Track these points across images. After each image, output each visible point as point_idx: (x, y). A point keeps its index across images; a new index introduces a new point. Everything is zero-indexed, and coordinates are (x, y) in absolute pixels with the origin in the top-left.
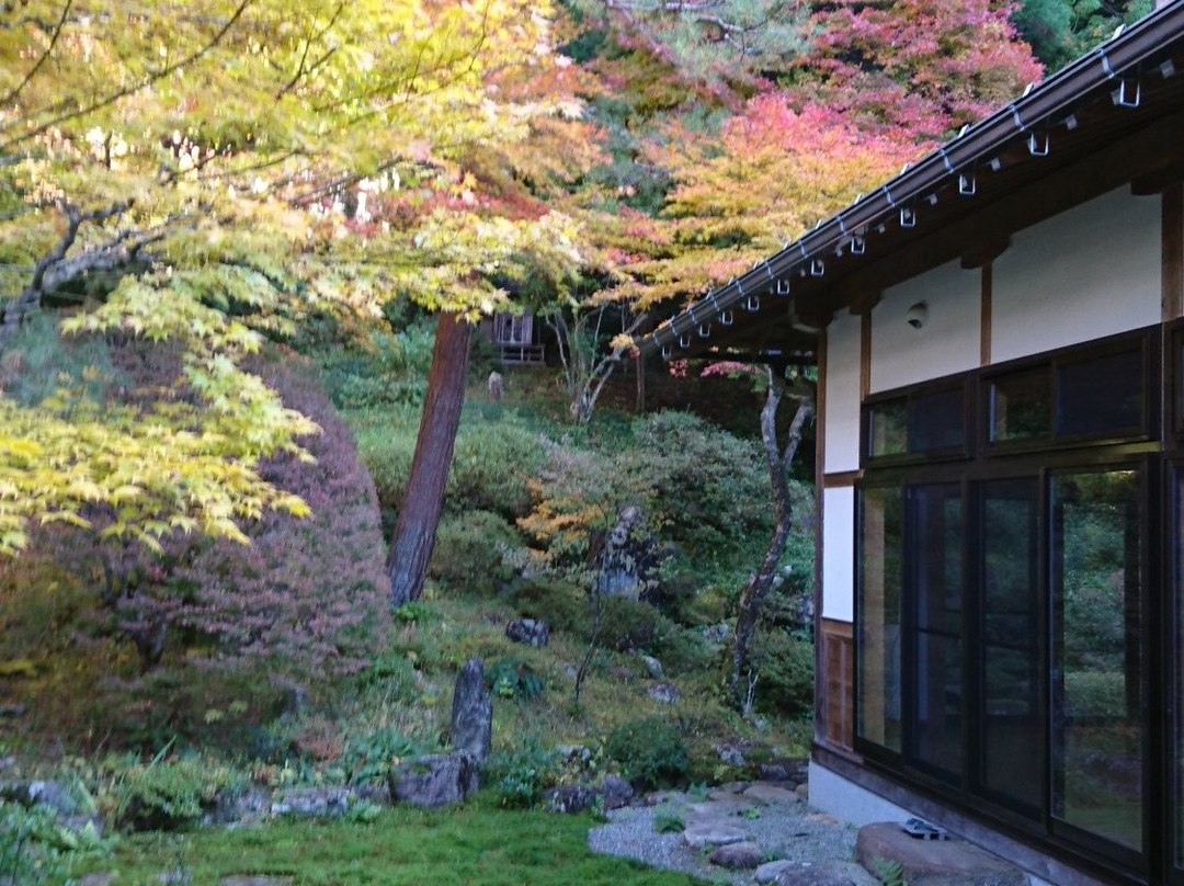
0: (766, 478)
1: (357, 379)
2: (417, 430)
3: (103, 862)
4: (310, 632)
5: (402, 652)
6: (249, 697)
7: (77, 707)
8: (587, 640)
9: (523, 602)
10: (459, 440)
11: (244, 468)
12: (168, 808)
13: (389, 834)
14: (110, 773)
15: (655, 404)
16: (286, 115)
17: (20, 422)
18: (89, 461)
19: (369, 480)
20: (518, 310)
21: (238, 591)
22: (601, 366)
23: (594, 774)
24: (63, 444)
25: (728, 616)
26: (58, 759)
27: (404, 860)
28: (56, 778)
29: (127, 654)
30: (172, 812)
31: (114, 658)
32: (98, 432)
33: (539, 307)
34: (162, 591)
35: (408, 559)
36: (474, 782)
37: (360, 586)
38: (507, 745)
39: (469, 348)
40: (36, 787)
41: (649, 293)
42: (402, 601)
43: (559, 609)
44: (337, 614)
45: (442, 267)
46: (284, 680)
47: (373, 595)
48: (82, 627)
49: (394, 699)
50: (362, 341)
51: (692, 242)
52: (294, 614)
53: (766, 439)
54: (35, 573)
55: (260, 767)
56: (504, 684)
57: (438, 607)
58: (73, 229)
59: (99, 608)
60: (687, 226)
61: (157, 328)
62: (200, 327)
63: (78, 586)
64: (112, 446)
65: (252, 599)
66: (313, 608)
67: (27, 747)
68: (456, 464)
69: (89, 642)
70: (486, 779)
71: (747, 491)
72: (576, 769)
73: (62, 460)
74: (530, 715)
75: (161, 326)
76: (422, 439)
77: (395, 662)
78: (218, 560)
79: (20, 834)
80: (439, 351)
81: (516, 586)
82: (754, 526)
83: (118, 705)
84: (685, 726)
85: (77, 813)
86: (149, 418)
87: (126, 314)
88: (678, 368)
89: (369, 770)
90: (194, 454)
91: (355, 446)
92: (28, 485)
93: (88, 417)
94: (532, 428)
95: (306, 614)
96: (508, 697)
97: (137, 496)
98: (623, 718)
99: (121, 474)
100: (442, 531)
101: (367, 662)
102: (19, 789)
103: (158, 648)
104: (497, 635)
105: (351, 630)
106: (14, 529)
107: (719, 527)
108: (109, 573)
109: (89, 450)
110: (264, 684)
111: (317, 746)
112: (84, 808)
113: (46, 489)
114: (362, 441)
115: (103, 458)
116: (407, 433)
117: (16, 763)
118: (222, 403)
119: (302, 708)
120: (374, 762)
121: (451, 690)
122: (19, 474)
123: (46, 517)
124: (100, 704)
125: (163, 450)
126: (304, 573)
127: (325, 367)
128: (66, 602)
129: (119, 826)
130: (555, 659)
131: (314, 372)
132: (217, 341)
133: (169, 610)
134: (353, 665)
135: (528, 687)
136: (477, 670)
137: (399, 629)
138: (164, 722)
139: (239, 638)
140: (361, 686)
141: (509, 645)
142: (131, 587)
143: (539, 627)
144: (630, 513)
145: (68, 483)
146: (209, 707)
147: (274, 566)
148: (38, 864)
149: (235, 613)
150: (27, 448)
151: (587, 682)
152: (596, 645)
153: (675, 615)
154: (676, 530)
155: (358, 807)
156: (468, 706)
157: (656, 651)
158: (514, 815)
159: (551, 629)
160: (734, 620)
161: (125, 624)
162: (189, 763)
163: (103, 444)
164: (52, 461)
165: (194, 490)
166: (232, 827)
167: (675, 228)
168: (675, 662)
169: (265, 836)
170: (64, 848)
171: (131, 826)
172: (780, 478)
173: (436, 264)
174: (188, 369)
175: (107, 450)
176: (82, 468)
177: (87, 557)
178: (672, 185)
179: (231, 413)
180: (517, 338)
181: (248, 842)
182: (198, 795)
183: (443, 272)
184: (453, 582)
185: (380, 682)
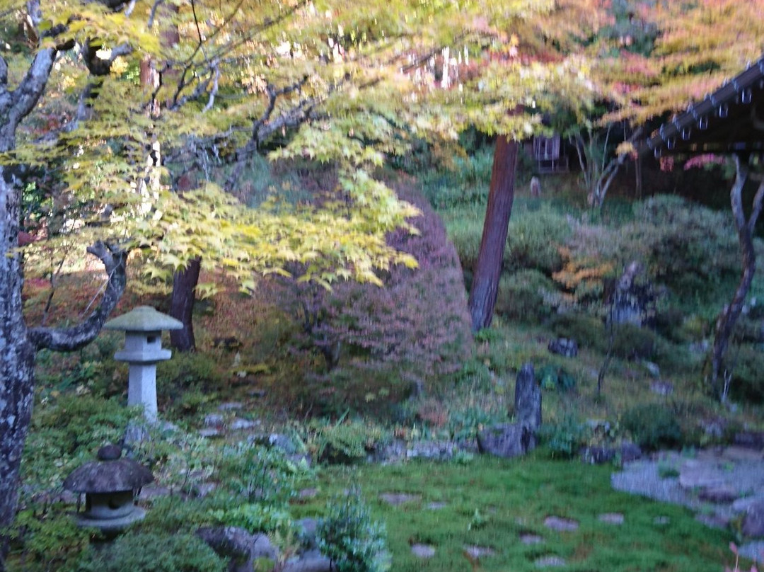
0: (736, 238)
1: (444, 190)
2: (484, 220)
3: (312, 483)
4: (423, 347)
5: (481, 360)
6: (390, 386)
7: (293, 391)
8: (604, 352)
9: (560, 329)
10: (511, 225)
11: (377, 238)
12: (347, 451)
13: (479, 472)
14: (313, 430)
15: (649, 191)
16: (394, 11)
17: (248, 217)
18: (288, 238)
19: (454, 252)
20: (549, 133)
21: (379, 321)
22: (609, 168)
23: (613, 440)
24: (273, 228)
25: (708, 335)
26: (284, 421)
27: (490, 487)
28: (284, 433)
29: (319, 360)
30: (349, 454)
31: (312, 363)
32: (292, 220)
33: (564, 130)
34: (336, 323)
35: (482, 301)
36: (532, 442)
37: (452, 318)
38: (552, 420)
39: (516, 164)
40: (273, 437)
41: (643, 113)
42: (478, 329)
43: (584, 332)
44: (439, 336)
45: (497, 104)
46: (410, 376)
47: (460, 325)
48: (293, 344)
49: (477, 388)
50: (448, 164)
51: (675, 73)
52: (413, 336)
53: (735, 209)
54: (266, 314)
55: (399, 429)
56: (549, 381)
57: (502, 332)
58: (273, 101)
59: (303, 333)
60: (670, 62)
61: (323, 154)
62: (347, 152)
63: (290, 321)
64: (300, 229)
65: (388, 327)
66: (424, 332)
67: (267, 414)
68: (510, 240)
69: (298, 353)
70: (540, 441)
71: (721, 247)
72: (601, 436)
73: (273, 237)
74: (567, 401)
75: (325, 152)
76: (487, 225)
77: (476, 366)
78: (367, 303)
79: (265, 463)
80: (497, 167)
81: (554, 318)
82: (727, 273)
83: (315, 390)
84: (678, 410)
85: (296, 453)
86: (321, 212)
87: (304, 147)
88: (666, 163)
89: (464, 432)
90: (348, 231)
91: (445, 231)
92: (255, 253)
93: (286, 212)
94: (561, 213)
95: (420, 335)
96: (551, 389)
97: (316, 258)
98: (632, 403)
99: (307, 244)
100: (503, 284)
101: (459, 366)
102: (264, 438)
103: (336, 357)
104: (542, 350)
105: (447, 345)
106: (248, 279)
107: (699, 274)
108: (306, 312)
109: (288, 231)
110: (399, 379)
111: (432, 417)
112: (300, 450)
113: (265, 255)
114: (449, 228)
115: (296, 236)
116: (477, 221)
117: (262, 423)
118: (362, 199)
119: (422, 395)
120: (467, 427)
121: (513, 385)
122: (250, 247)
123: (265, 271)
124: (306, 390)
125: (329, 230)
126: (418, 310)
127: (425, 183)
128: (284, 330)
129: (320, 461)
130: (584, 366)
131: (419, 187)
132: (358, 160)
133: (341, 333)
134: (450, 368)
135: (564, 383)
136: (530, 372)
137: (478, 346)
138: (342, 401)
139: (382, 350)
140: (457, 381)
141: (550, 356)
142: (319, 321)
143: (571, 344)
144: (633, 267)
145: (277, 251)
146: (367, 392)
147: (399, 307)
148: (275, 482)
149: (378, 335)
150: (253, 231)
151: (606, 380)
152: (611, 355)
153: (668, 336)
154: (667, 278)
155: (459, 454)
156: (525, 395)
157: (655, 360)
158: (560, 464)
159: (579, 346)
160: (712, 338)
161: (317, 342)
162: (357, 425)
163: (295, 228)
164: (268, 239)
165: (349, 253)
166: (384, 464)
167: (662, 64)
168: (669, 367)
169: (403, 470)
170: (289, 473)
171: (326, 461)
172: (746, 237)
173: (493, 102)
174: (341, 180)
175: (297, 231)
176: (285, 243)
177: (294, 303)
178: (660, 34)
179: (367, 206)
180: (550, 153)
181: (394, 473)
182: (363, 443)
183: (498, 108)
184: (511, 316)
185: (468, 378)
